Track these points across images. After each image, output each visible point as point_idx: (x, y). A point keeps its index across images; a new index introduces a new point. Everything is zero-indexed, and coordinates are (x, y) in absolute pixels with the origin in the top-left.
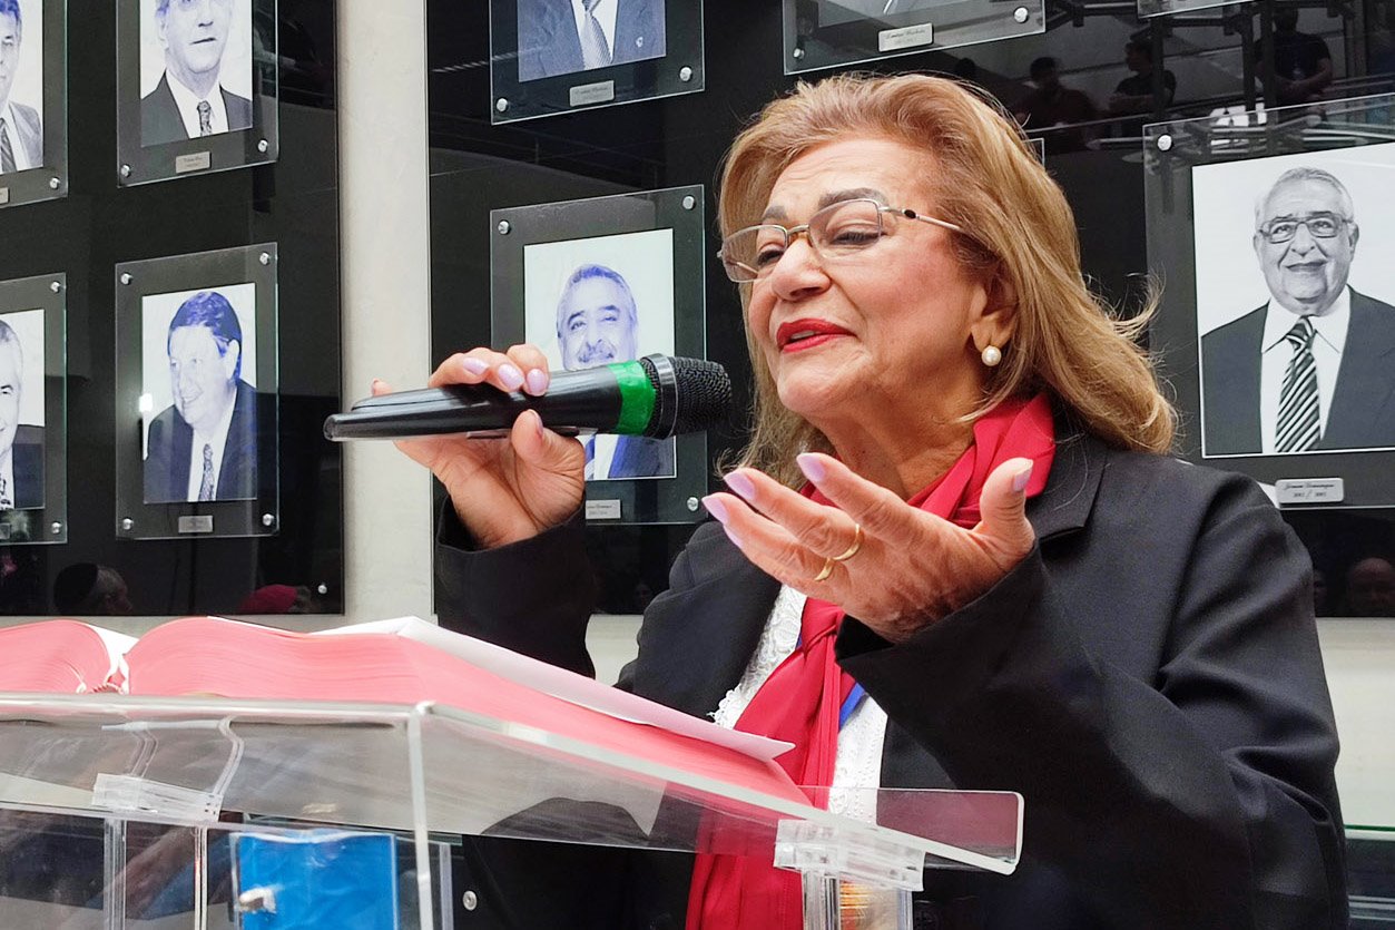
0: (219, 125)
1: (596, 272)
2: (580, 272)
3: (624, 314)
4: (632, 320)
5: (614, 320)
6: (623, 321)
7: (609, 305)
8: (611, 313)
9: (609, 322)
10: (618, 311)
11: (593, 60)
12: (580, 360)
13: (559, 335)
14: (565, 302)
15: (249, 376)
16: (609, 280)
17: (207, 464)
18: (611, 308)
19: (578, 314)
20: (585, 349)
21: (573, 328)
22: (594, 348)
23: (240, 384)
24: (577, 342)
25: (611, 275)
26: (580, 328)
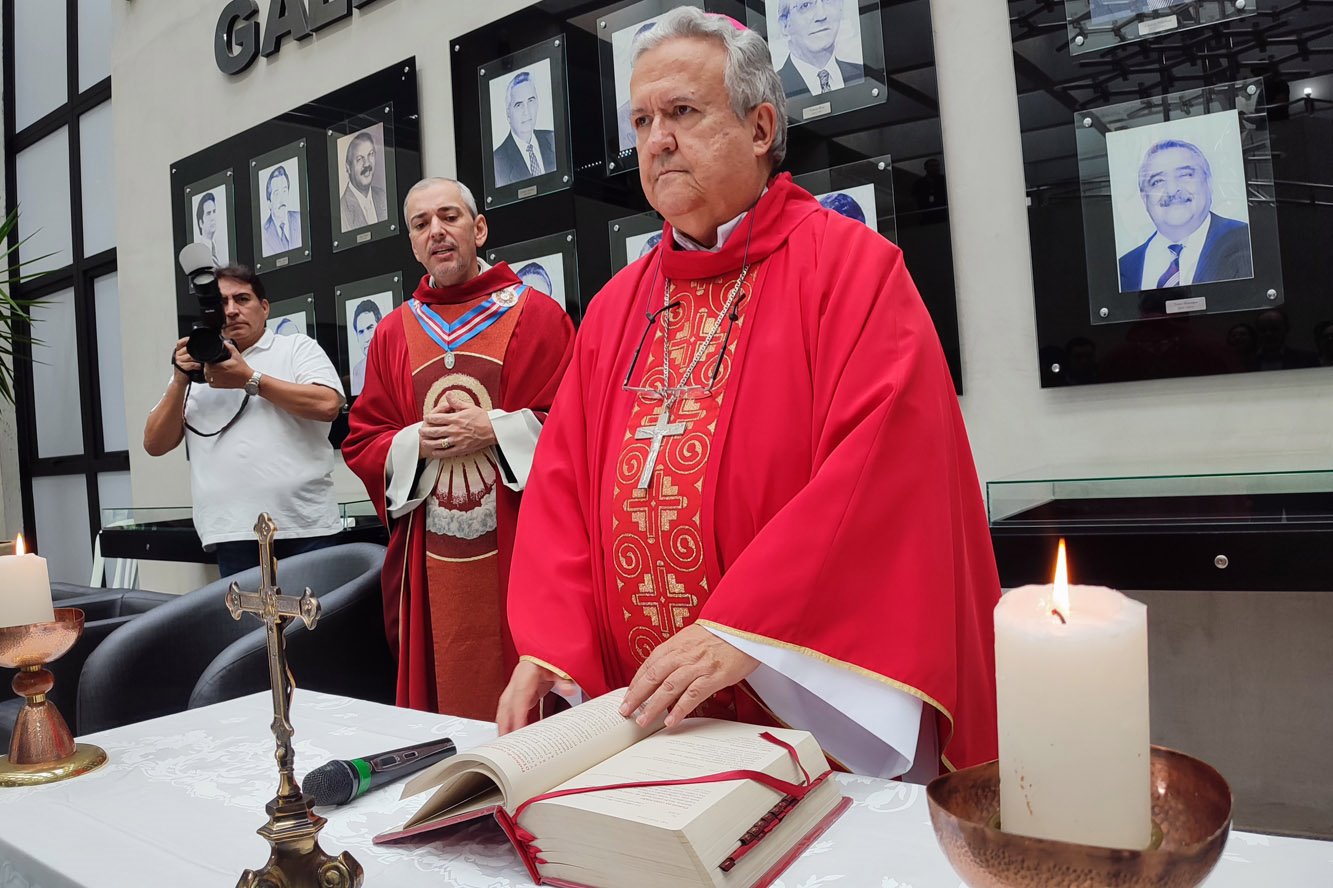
1: (1171, 144)
2: (1157, 146)
3: (1198, 169)
4: (1206, 174)
5: (1190, 175)
6: (1198, 175)
7: (1185, 165)
8: (1187, 171)
9: (1186, 177)
10: (1194, 169)
12: (1162, 205)
13: (1141, 190)
14: (1145, 168)
16: (1183, 149)
18: (1187, 167)
19: (1158, 174)
20: (1166, 198)
21: (1154, 184)
22: (1174, 196)
25: (1184, 145)
26: (1160, 184)
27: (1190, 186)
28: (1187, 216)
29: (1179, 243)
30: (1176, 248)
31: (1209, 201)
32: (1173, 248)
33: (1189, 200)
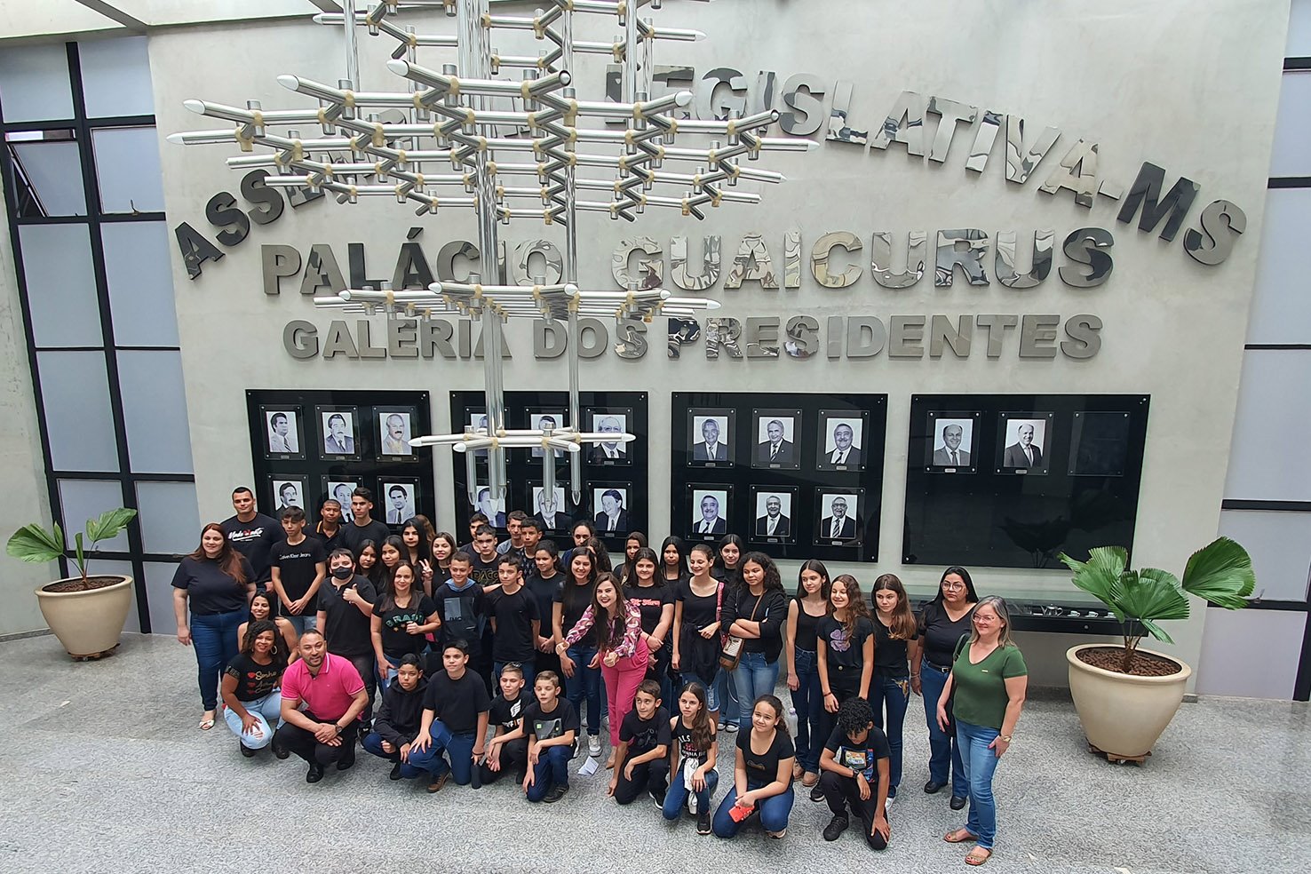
0: (617, 456)
2: (706, 496)
3: (716, 505)
4: (718, 507)
6: (716, 507)
8: (713, 504)
11: (711, 459)
12: (705, 512)
13: (701, 507)
14: (702, 501)
15: (624, 507)
16: (713, 498)
17: (613, 524)
21: (704, 506)
23: (622, 509)
24: (705, 509)
28: (712, 516)
31: (718, 513)
32: (707, 524)
33: (713, 512)
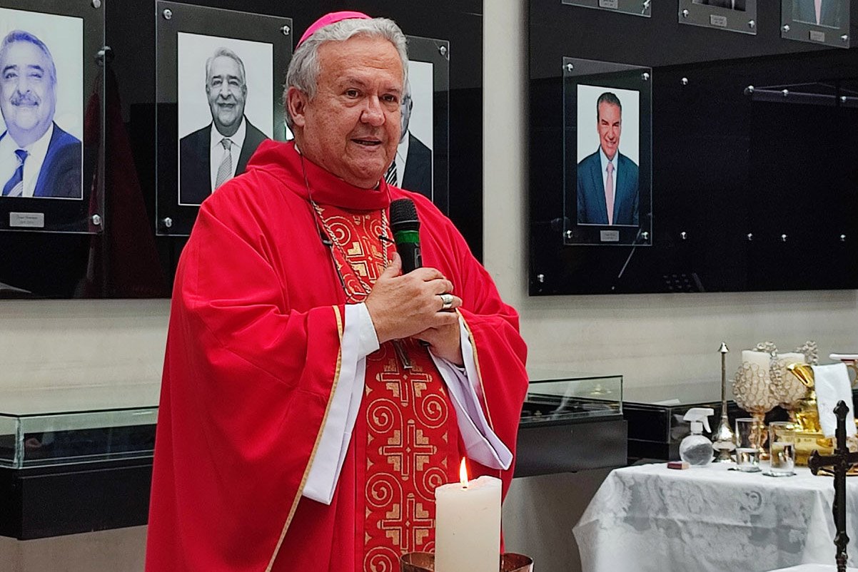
1: (26, 37)
2: (14, 34)
3: (46, 73)
4: (53, 80)
5: (40, 77)
6: (46, 78)
7: (36, 64)
9: (35, 77)
10: (42, 71)
12: (13, 103)
16: (36, 46)
18: (37, 67)
19: (11, 67)
20: (16, 95)
21: (7, 77)
22: (24, 96)
25: (37, 42)
26: (13, 78)
27: (38, 89)
28: (34, 121)
29: (24, 149)
30: (21, 154)
31: (52, 111)
32: (19, 152)
33: (36, 104)
